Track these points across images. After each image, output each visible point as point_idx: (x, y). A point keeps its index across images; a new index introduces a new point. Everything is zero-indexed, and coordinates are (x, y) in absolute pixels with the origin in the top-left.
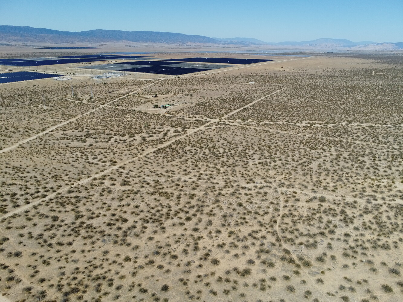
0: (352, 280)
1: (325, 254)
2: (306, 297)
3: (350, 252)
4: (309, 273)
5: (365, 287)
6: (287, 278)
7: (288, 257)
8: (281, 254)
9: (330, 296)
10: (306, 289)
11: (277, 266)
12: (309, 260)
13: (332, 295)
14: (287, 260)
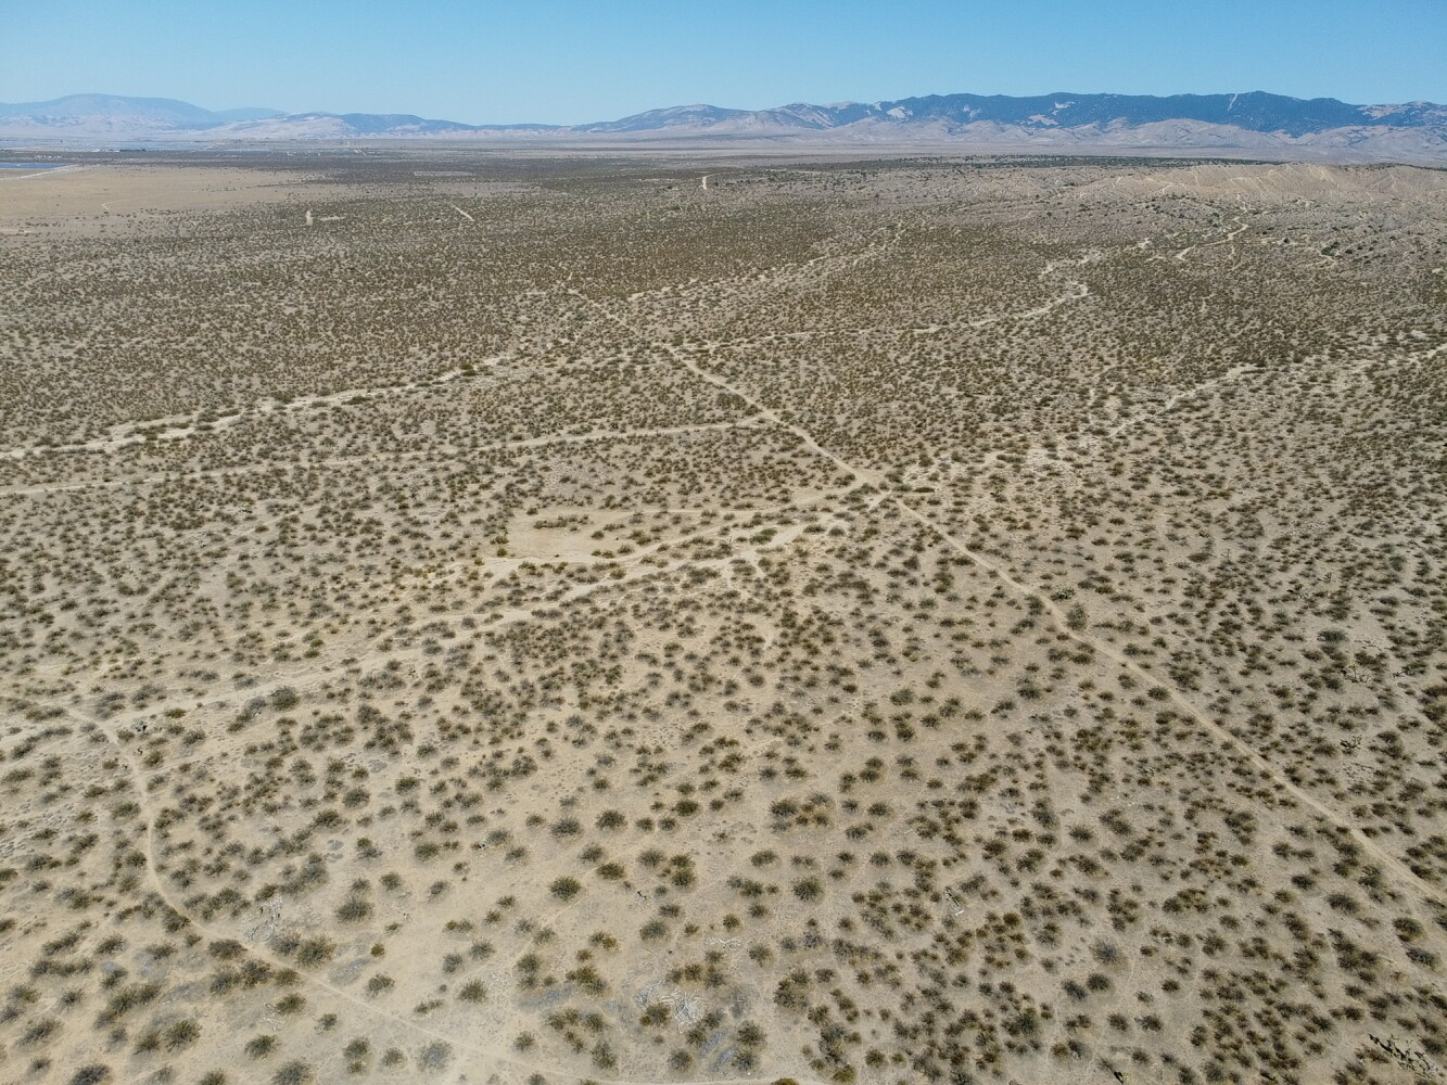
0: (471, 921)
1: (360, 885)
2: (357, 1068)
3: (435, 837)
4: (335, 980)
5: (511, 919)
6: (262, 1046)
7: (236, 966)
8: (208, 971)
9: (429, 1015)
10: (346, 1042)
11: (206, 1025)
12: (318, 933)
13: (436, 1005)
14: (237, 980)
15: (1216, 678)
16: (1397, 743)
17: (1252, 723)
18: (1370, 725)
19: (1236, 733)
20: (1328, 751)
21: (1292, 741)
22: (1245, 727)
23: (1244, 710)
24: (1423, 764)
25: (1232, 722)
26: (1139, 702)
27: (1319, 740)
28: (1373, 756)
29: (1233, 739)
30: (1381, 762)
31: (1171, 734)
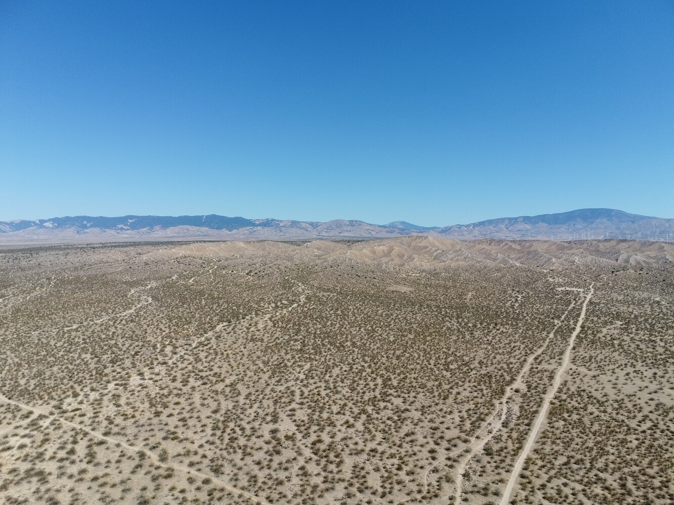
15: (230, 465)
16: (306, 470)
17: (249, 481)
18: (295, 465)
19: (243, 488)
20: (281, 483)
21: (266, 484)
22: (246, 484)
23: (245, 476)
24: (316, 475)
25: (240, 484)
26: (198, 489)
27: (277, 479)
28: (298, 479)
29: (242, 491)
30: (301, 480)
31: (215, 499)
